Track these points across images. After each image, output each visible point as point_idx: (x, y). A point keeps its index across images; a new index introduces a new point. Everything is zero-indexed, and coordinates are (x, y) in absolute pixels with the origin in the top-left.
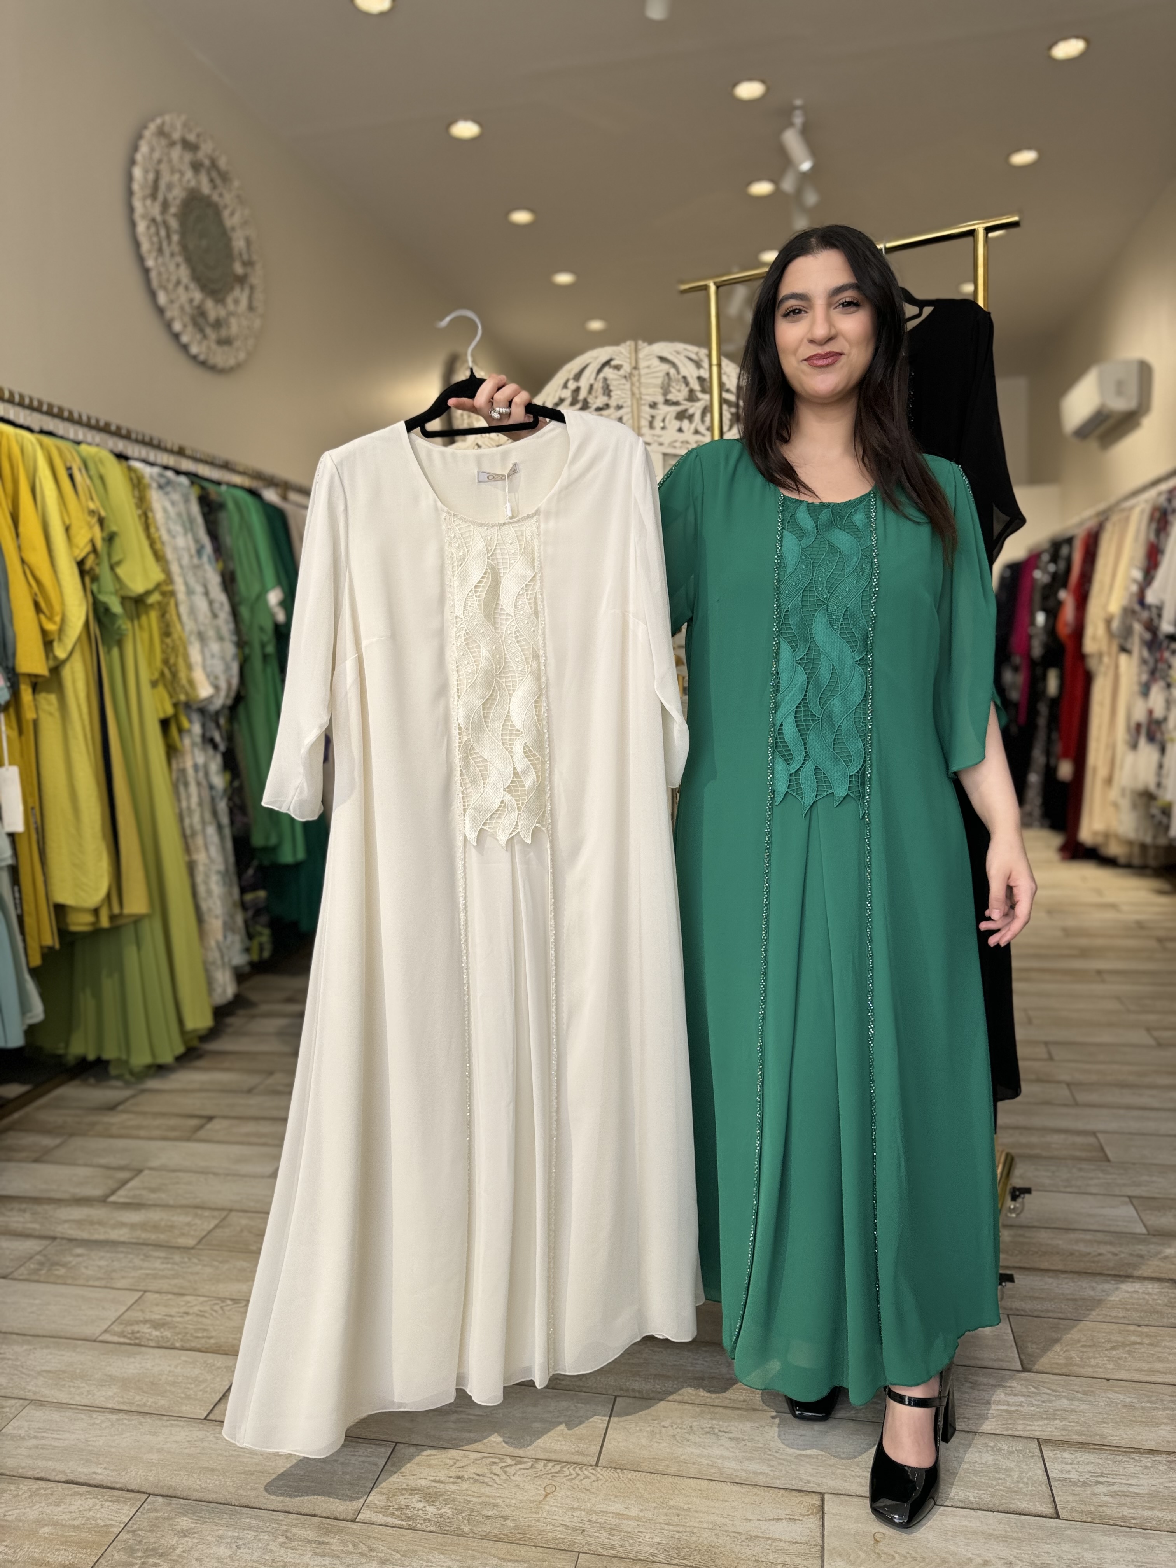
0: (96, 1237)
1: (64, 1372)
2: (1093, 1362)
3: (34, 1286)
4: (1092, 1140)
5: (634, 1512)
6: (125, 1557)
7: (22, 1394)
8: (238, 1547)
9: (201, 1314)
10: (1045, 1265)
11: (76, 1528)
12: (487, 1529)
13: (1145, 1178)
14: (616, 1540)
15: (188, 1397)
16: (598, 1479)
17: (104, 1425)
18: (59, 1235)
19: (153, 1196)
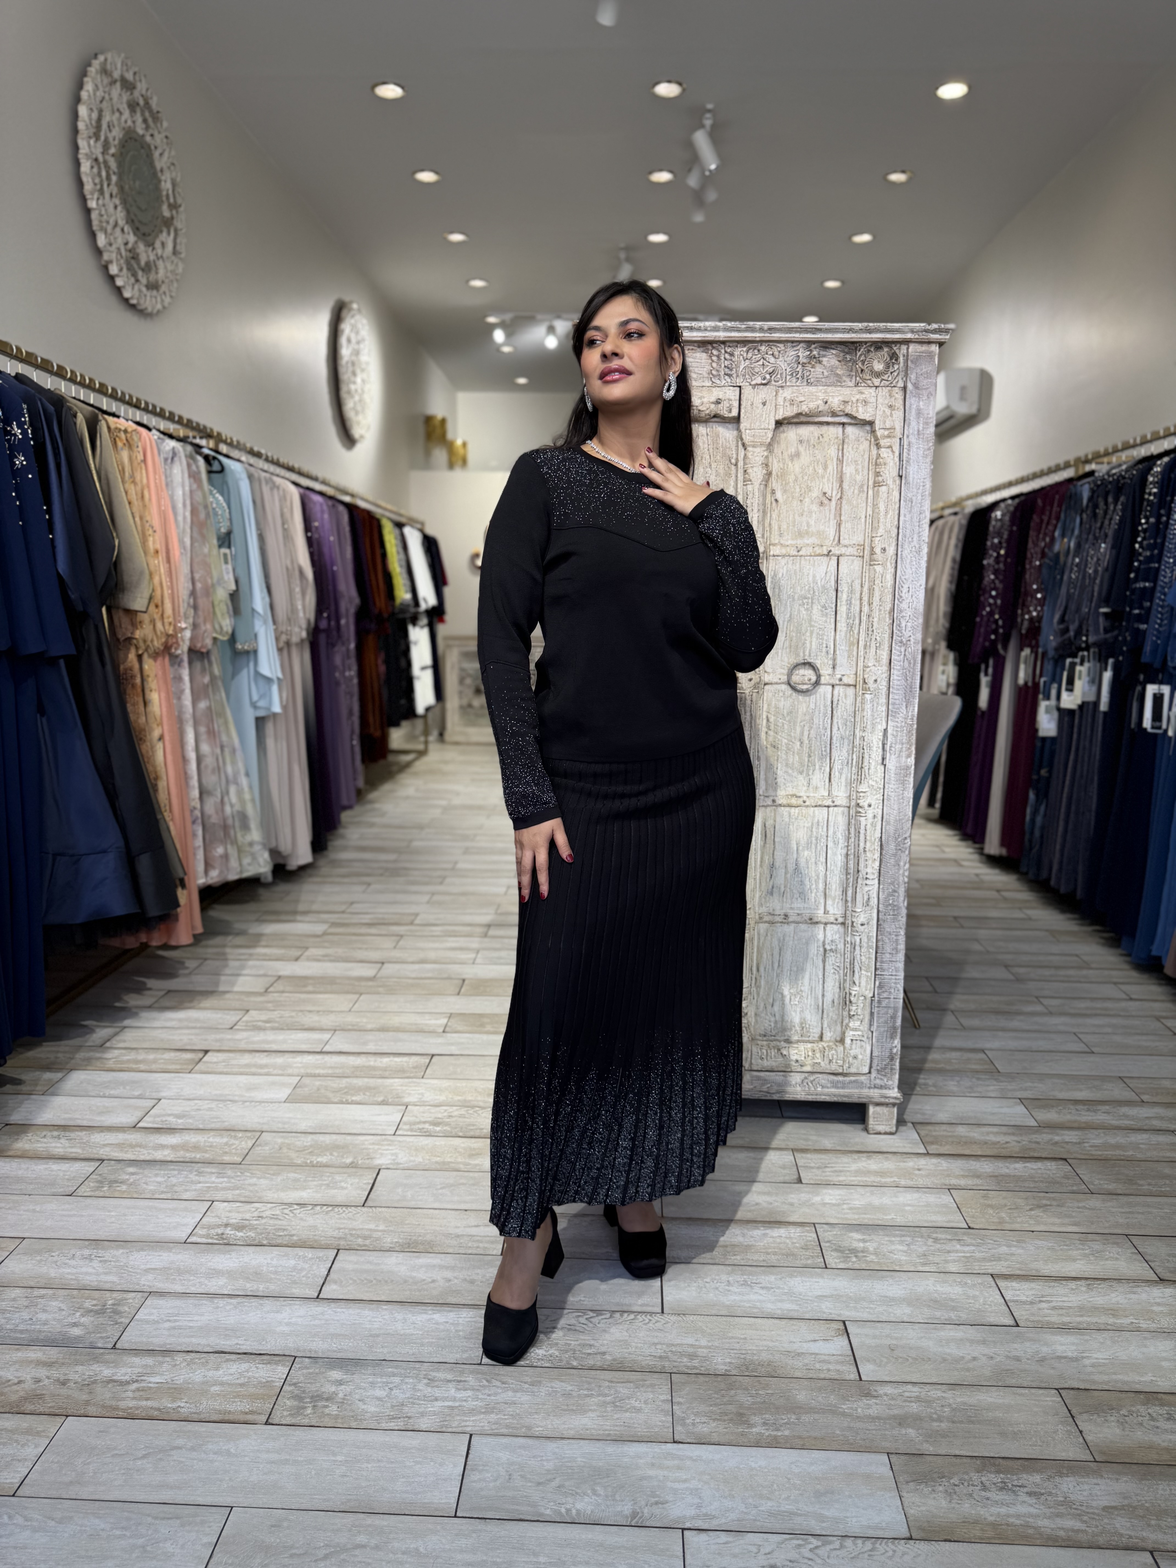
0: (142, 1158)
1: (169, 1269)
2: (1019, 1220)
3: (102, 1201)
4: (982, 1056)
5: (703, 1342)
6: (296, 1403)
7: (137, 1288)
8: (391, 1389)
9: (274, 1217)
10: (967, 1152)
11: (242, 1385)
12: (591, 1362)
13: (1029, 1084)
14: (696, 1363)
15: (295, 1282)
16: (667, 1323)
17: (228, 1308)
18: (104, 1157)
19: (180, 1121)
